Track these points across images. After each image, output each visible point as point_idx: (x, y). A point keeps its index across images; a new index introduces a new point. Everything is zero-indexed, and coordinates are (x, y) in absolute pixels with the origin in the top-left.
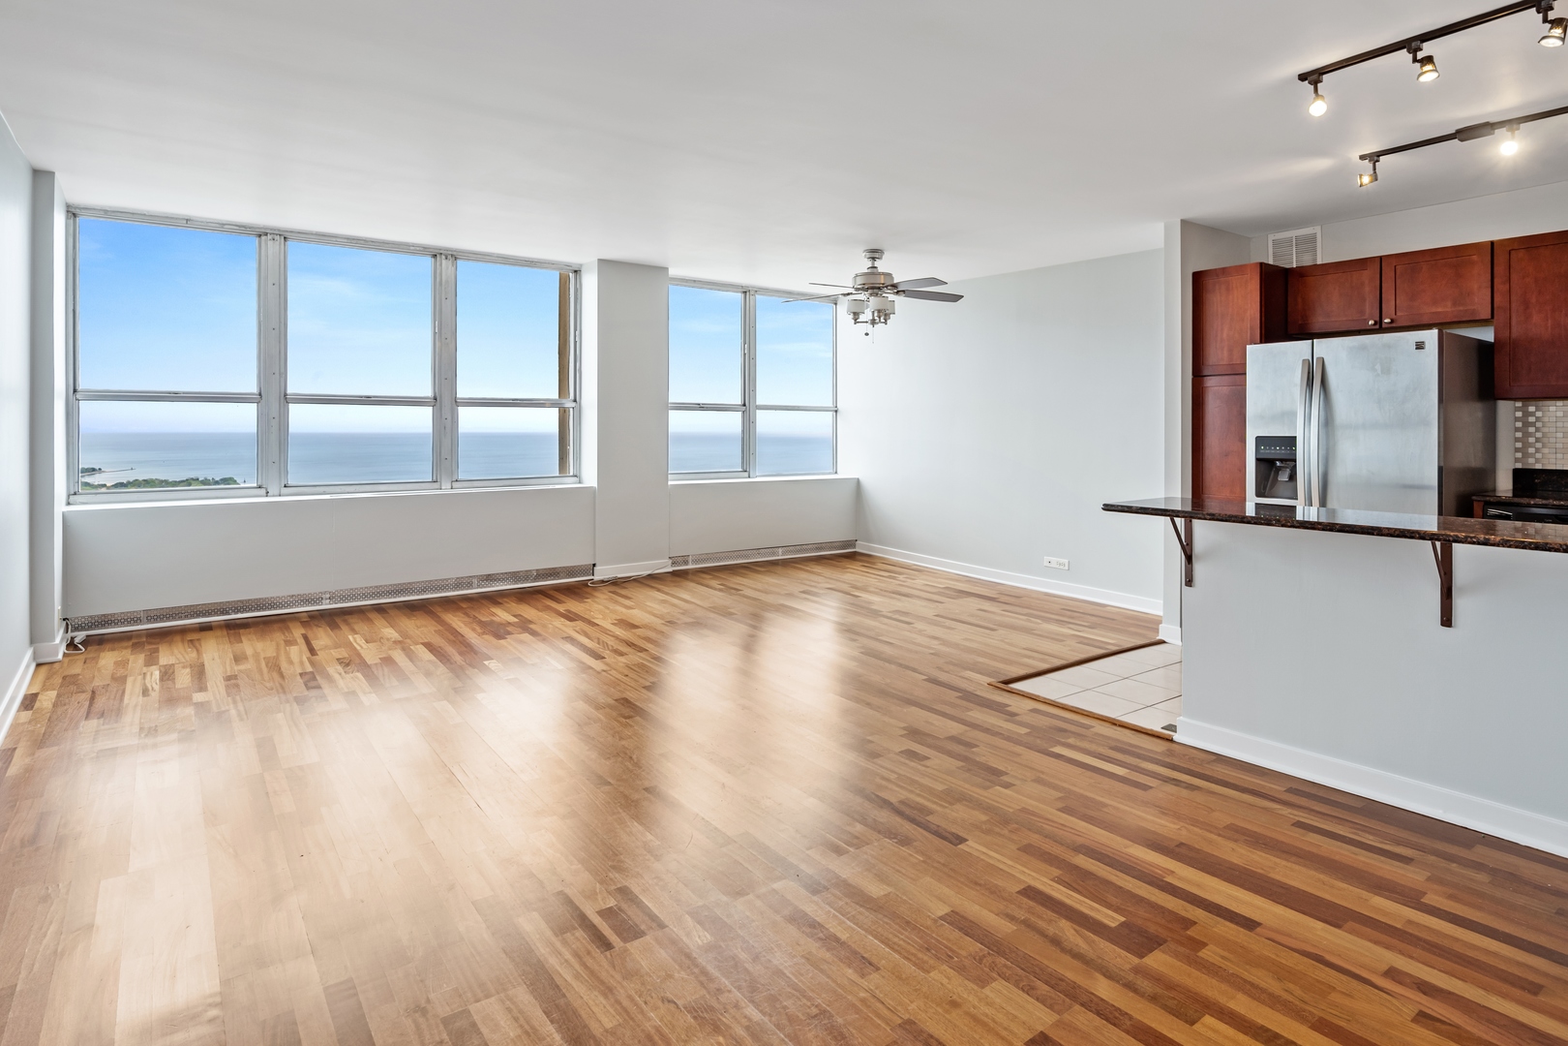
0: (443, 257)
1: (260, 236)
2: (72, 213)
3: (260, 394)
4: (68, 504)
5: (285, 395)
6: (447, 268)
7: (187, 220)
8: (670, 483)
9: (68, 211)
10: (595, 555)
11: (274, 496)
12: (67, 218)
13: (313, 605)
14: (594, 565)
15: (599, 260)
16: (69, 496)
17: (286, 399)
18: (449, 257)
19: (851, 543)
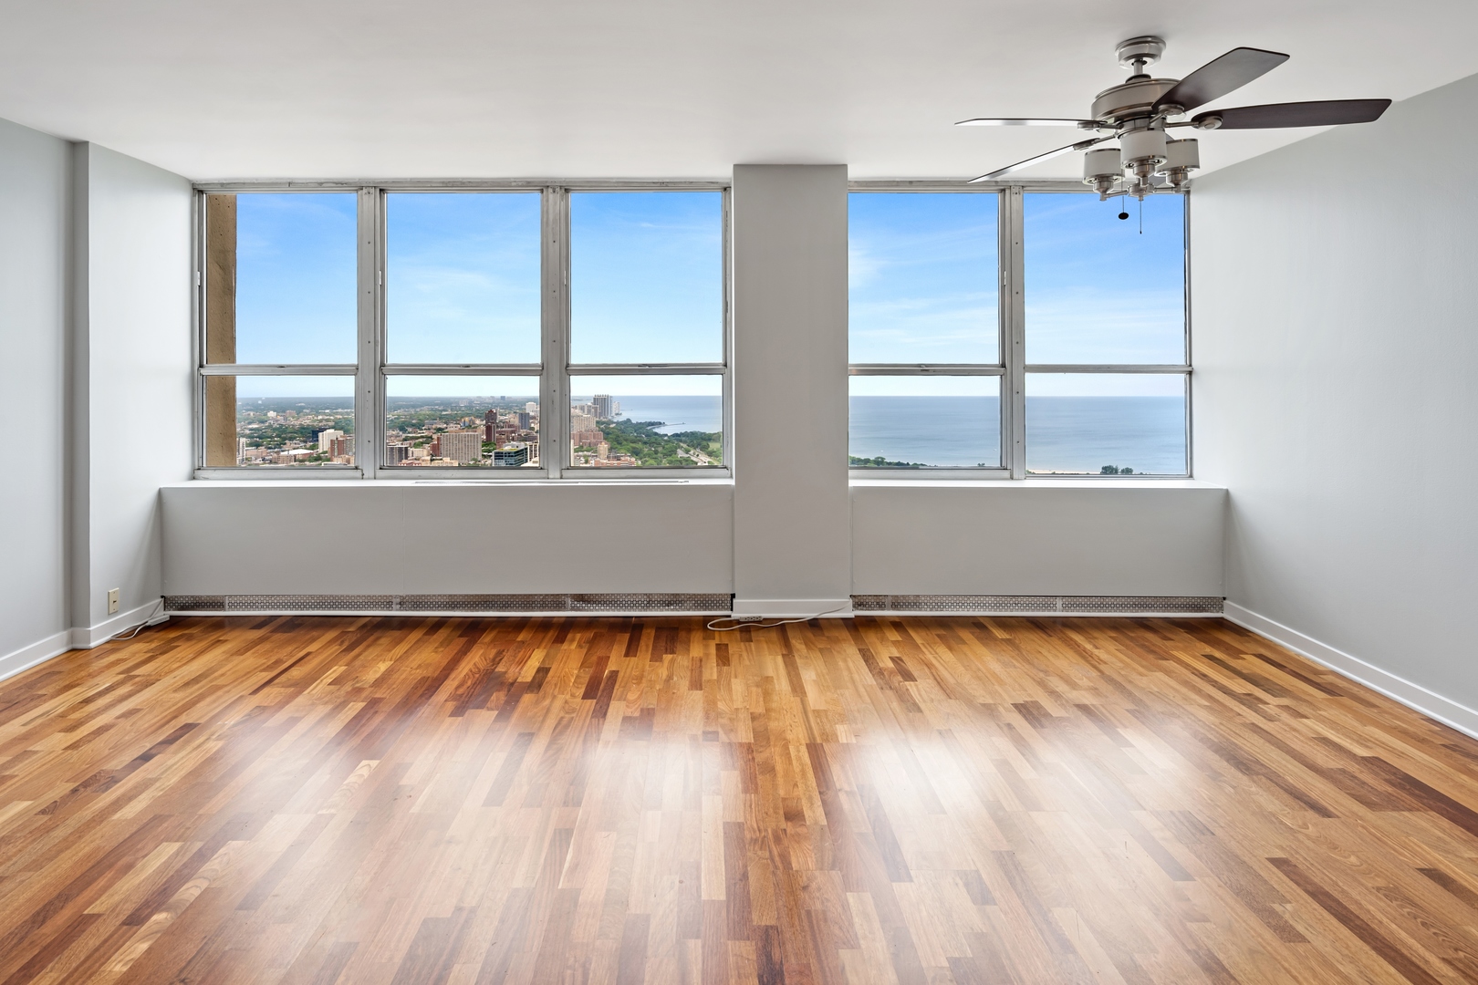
1: (356, 190)
3: (358, 366)
6: (555, 203)
7: (290, 183)
8: (852, 483)
9: (194, 189)
10: (733, 581)
12: (194, 196)
14: (733, 596)
19: (1218, 603)
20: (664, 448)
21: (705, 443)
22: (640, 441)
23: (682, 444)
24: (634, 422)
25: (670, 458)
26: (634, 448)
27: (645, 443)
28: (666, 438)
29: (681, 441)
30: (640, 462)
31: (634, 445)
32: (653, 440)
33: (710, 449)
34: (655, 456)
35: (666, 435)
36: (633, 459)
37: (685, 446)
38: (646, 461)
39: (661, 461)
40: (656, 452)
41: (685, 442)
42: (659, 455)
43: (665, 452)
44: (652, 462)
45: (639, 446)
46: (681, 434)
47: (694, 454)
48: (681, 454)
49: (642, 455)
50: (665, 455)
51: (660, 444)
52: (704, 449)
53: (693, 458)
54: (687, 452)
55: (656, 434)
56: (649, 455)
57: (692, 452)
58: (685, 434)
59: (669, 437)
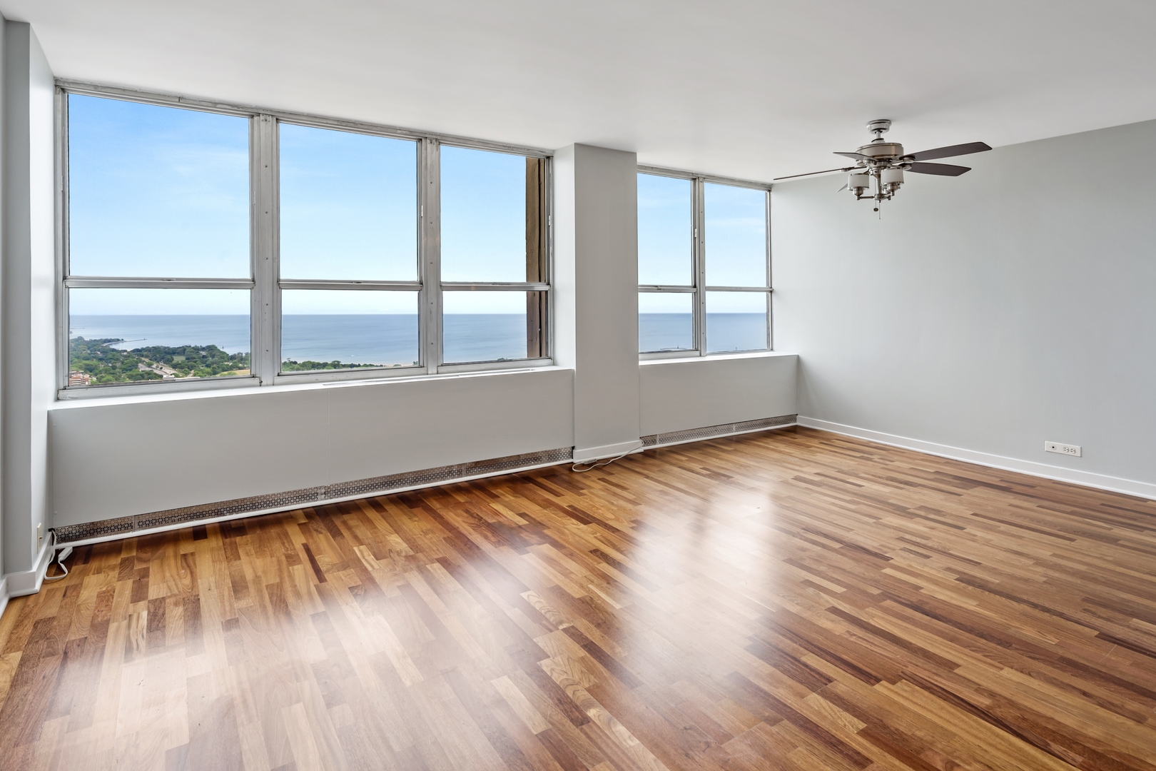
0: (428, 141)
1: (252, 117)
2: (61, 87)
3: (253, 280)
4: (58, 399)
5: (278, 280)
6: (432, 152)
7: (179, 98)
8: (641, 363)
9: (56, 86)
10: (573, 437)
11: (267, 385)
12: (55, 93)
13: (308, 501)
14: (573, 448)
15: (576, 144)
16: (58, 391)
17: (279, 285)
18: (434, 141)
19: (792, 418)
20: (123, 363)
21: (169, 357)
22: (94, 357)
23: (143, 359)
24: (87, 339)
25: (129, 373)
26: (87, 365)
27: (101, 359)
28: (125, 354)
29: (142, 356)
30: (95, 379)
31: (87, 362)
32: (110, 356)
33: (174, 362)
34: (112, 371)
35: (126, 351)
36: (87, 376)
37: (147, 360)
38: (102, 377)
39: (120, 376)
40: (114, 368)
41: (147, 357)
42: (117, 370)
43: (123, 367)
44: (110, 377)
45: (94, 362)
46: (143, 349)
47: (157, 367)
48: (142, 368)
49: (97, 371)
50: (124, 370)
51: (118, 359)
52: (169, 362)
53: (155, 371)
54: (150, 366)
55: (114, 350)
56: (106, 371)
57: (154, 366)
58: (148, 349)
59: (128, 353)
